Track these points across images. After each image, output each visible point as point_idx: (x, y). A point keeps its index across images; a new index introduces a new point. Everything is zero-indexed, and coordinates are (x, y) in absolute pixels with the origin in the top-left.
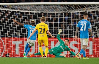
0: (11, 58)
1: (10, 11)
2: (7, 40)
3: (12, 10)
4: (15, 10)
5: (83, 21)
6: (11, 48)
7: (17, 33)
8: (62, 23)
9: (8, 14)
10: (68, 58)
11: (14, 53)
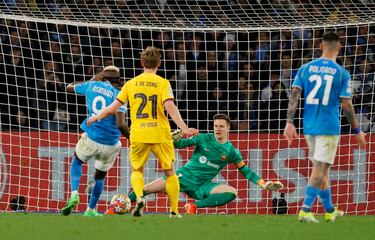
0: (32, 216)
1: (32, 25)
2: (15, 141)
3: (36, 20)
4: (50, 17)
5: (319, 64)
6: (35, 174)
7: (57, 111)
8: (242, 75)
9: (23, 34)
10: (267, 216)
11: (44, 194)
